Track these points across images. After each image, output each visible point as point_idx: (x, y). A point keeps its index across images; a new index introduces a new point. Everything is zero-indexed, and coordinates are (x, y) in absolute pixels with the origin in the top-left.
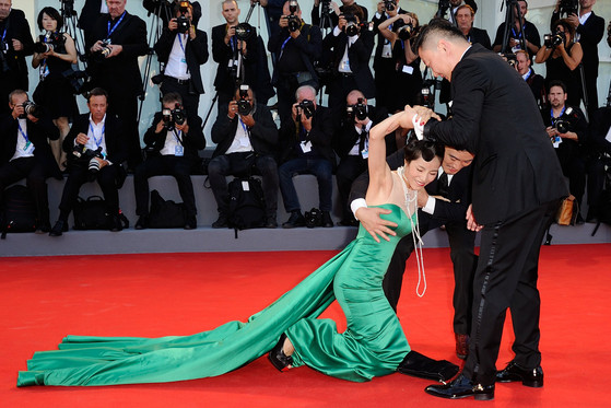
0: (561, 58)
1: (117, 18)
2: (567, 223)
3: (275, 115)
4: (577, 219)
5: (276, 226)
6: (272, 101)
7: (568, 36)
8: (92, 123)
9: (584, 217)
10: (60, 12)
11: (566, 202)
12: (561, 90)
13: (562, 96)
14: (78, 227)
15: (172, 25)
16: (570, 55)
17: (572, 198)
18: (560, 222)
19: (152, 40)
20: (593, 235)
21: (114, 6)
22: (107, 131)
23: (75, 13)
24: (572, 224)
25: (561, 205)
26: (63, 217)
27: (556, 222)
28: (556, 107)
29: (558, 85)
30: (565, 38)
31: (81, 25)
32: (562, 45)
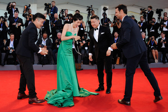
0: (116, 26)
1: (17, 18)
2: (118, 64)
3: (51, 39)
4: (120, 63)
5: (51, 64)
6: (51, 36)
7: (118, 21)
8: (11, 41)
9: (122, 63)
10: (4, 17)
11: (118, 59)
12: (117, 33)
13: (117, 34)
14: (7, 64)
15: (28, 19)
16: (118, 25)
17: (119, 58)
18: (117, 64)
19: (24, 22)
20: (124, 66)
21: (16, 15)
22: (14, 43)
23: (7, 17)
24: (119, 64)
25: (117, 60)
26: (4, 62)
27: (116, 64)
28: (116, 37)
29: (116, 32)
30: (117, 21)
31: (9, 20)
32: (117, 23)
